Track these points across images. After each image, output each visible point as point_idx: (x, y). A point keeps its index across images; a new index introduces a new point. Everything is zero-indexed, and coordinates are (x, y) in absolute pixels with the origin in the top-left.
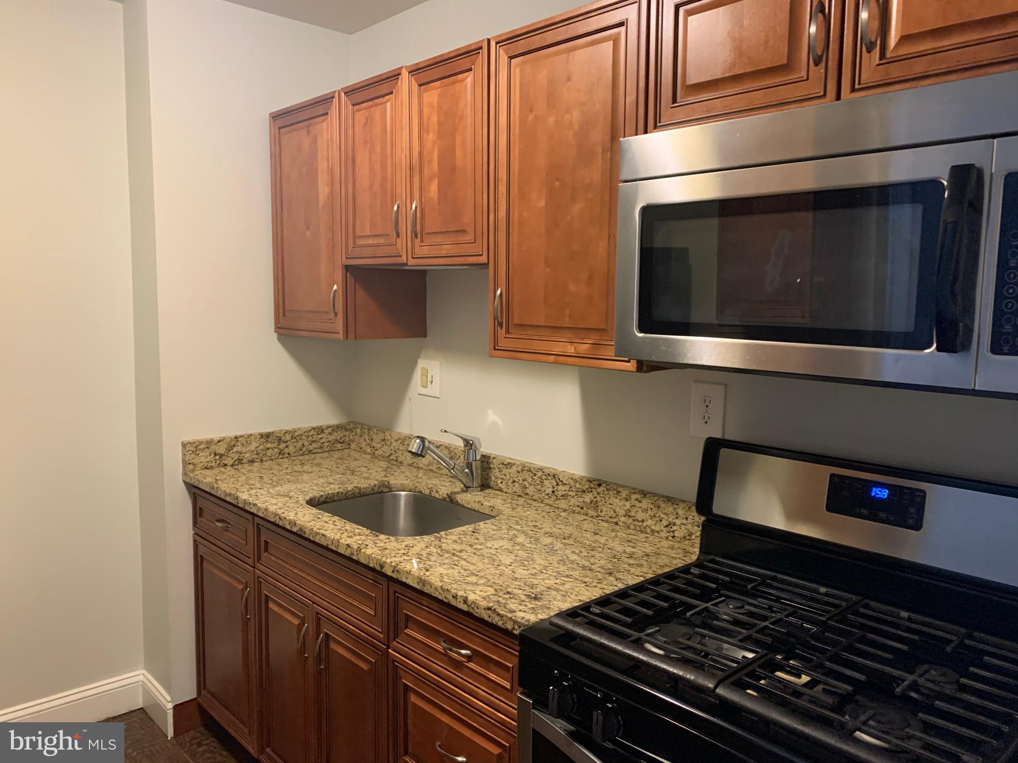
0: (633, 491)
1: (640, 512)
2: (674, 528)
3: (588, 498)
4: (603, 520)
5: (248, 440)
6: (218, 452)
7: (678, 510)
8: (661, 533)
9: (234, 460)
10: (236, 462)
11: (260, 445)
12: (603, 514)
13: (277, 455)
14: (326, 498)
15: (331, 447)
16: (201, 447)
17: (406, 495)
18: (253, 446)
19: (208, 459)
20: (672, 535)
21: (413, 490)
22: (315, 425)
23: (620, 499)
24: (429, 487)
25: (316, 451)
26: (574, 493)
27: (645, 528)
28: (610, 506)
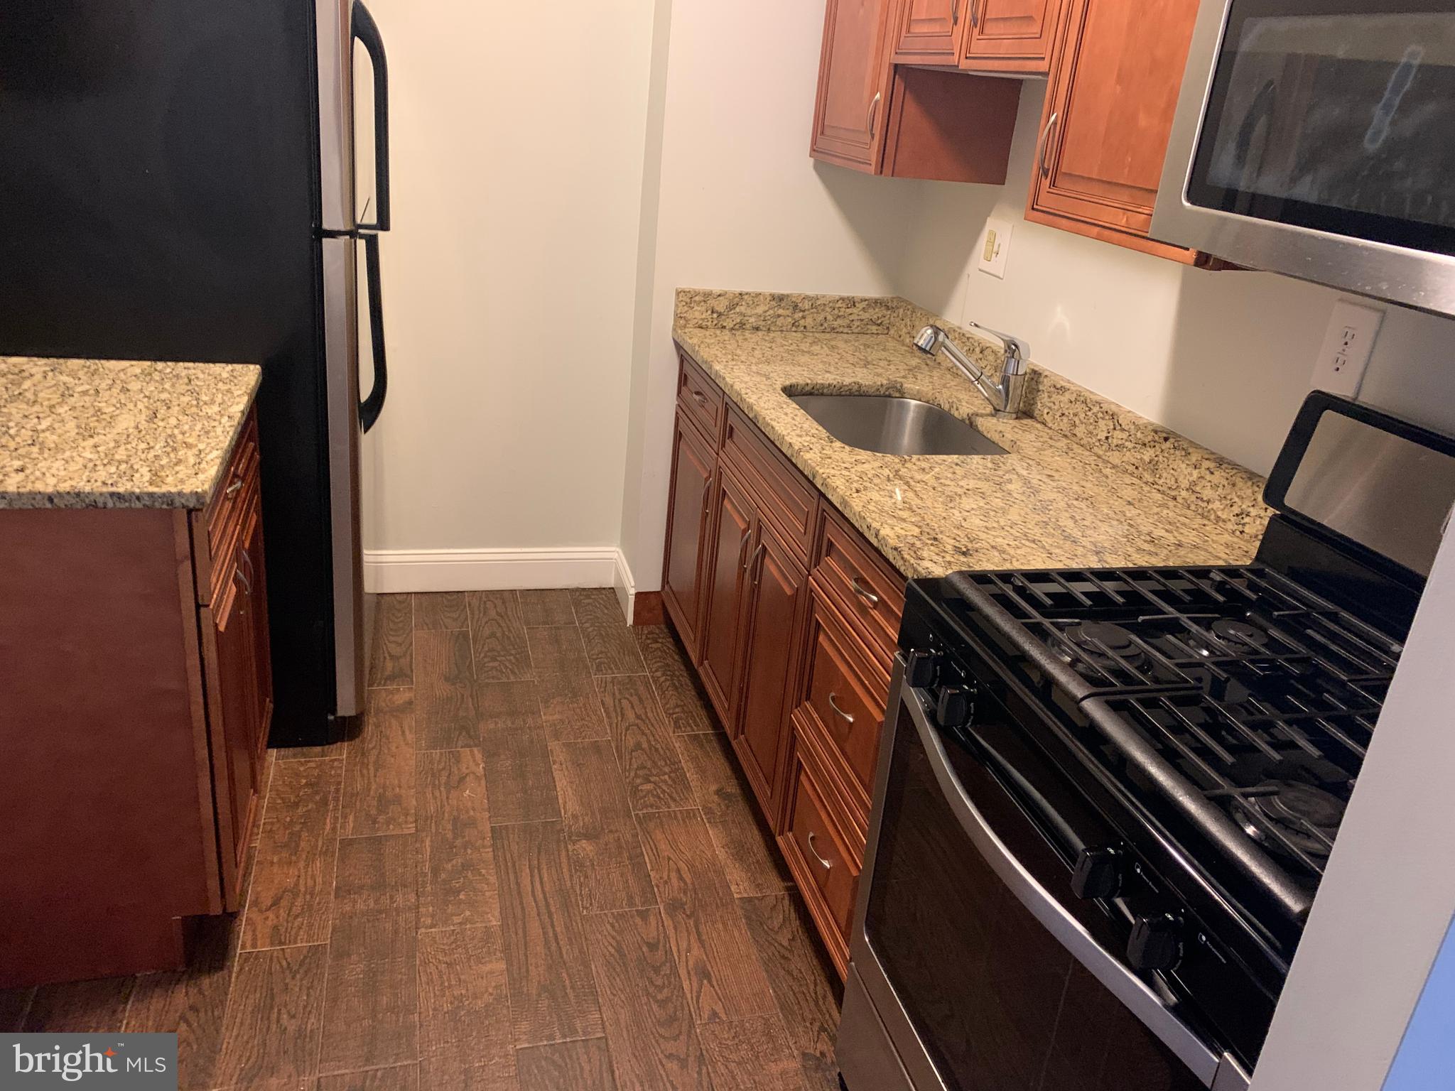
0: (1207, 456)
1: (1209, 487)
2: (1247, 520)
3: (1148, 454)
4: (1159, 490)
5: (756, 300)
6: (717, 308)
7: (1256, 494)
8: (1229, 523)
9: (734, 323)
10: (737, 327)
11: (770, 309)
12: (1160, 482)
13: (789, 327)
14: (813, 388)
15: (862, 328)
16: (697, 298)
17: (917, 406)
18: (760, 310)
19: (704, 316)
20: (1241, 530)
21: (931, 402)
22: (845, 294)
23: (1188, 465)
24: (950, 401)
25: (841, 329)
26: (1133, 445)
27: (1209, 511)
28: (1172, 471)
